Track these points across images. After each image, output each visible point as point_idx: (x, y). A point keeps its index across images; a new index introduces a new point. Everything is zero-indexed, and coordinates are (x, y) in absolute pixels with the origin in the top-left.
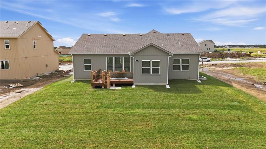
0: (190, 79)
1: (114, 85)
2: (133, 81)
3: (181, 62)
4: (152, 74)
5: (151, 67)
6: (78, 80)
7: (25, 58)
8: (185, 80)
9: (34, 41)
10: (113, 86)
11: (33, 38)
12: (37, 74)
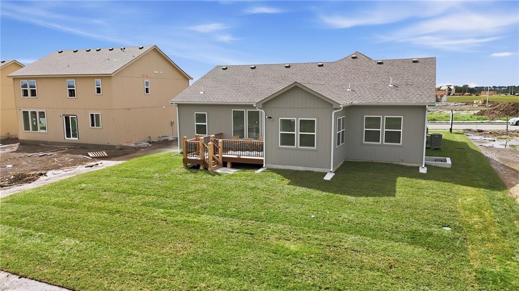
0: (404, 164)
1: (229, 165)
3: (383, 123)
4: (299, 147)
5: (297, 133)
7: (127, 109)
8: (391, 165)
9: (145, 81)
10: (226, 166)
11: (143, 76)
12: (150, 137)
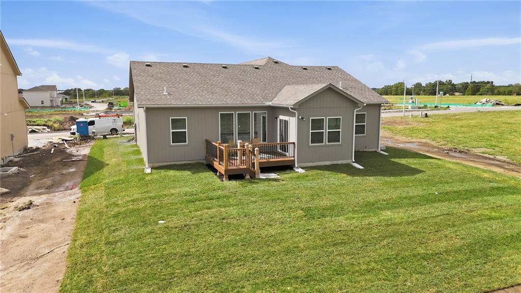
0: (367, 150)
2: (294, 160)
4: (327, 143)
5: (326, 131)
6: (156, 165)
8: (359, 152)
